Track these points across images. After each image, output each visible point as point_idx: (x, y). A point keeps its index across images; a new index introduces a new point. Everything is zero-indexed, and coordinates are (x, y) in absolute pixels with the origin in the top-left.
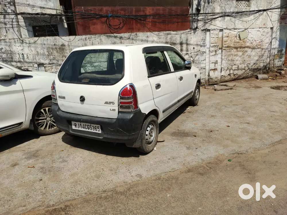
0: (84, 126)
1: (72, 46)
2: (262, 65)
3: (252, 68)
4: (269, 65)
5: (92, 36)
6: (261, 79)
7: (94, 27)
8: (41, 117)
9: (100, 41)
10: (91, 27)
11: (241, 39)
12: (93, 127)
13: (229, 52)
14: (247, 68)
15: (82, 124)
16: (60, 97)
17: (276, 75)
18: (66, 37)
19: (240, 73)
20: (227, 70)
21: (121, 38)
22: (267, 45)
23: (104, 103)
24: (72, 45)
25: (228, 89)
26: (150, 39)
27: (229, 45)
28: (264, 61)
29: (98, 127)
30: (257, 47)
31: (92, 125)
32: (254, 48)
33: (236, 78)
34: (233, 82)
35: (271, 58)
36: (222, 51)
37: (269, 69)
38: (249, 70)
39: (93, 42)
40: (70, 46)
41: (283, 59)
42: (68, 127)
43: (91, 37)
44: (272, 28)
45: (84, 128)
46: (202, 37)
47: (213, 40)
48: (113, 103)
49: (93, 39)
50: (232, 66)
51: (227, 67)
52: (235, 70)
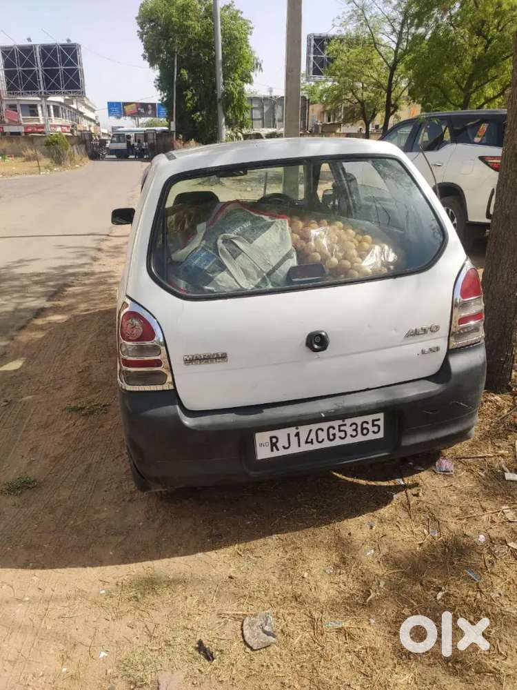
0: (313, 436)
12: (354, 427)
16: (192, 361)
23: (405, 335)
29: (373, 421)
31: (348, 421)
48: (435, 329)
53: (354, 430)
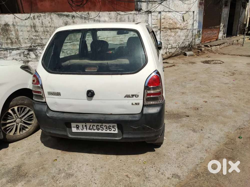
0: (91, 127)
1: (18, 26)
2: (187, 43)
3: (181, 47)
4: (192, 44)
5: (42, 14)
6: (189, 56)
7: (42, 4)
8: (9, 119)
9: (50, 20)
10: (38, 4)
11: (185, 20)
12: (106, 127)
13: (166, 32)
14: (178, 47)
15: (88, 125)
16: (50, 93)
17: (199, 52)
18: (9, 15)
19: (173, 51)
20: (164, 49)
21: (73, 17)
22: (191, 26)
23: (124, 96)
24: (18, 24)
25: (171, 66)
26: (102, 19)
27: (166, 27)
28: (189, 40)
29: (113, 126)
30: (184, 28)
31: (104, 124)
32: (182, 29)
33: (171, 56)
34: (169, 59)
35: (193, 37)
36: (160, 32)
37: (191, 47)
38: (179, 48)
39: (43, 21)
40: (15, 25)
41: (200, 38)
42: (65, 131)
43: (40, 15)
44: (194, 12)
45: (91, 129)
46: (145, 18)
47: (154, 22)
48: (137, 96)
49: (43, 17)
50: (168, 45)
51: (165, 47)
52: (170, 49)
53: (106, 128)
